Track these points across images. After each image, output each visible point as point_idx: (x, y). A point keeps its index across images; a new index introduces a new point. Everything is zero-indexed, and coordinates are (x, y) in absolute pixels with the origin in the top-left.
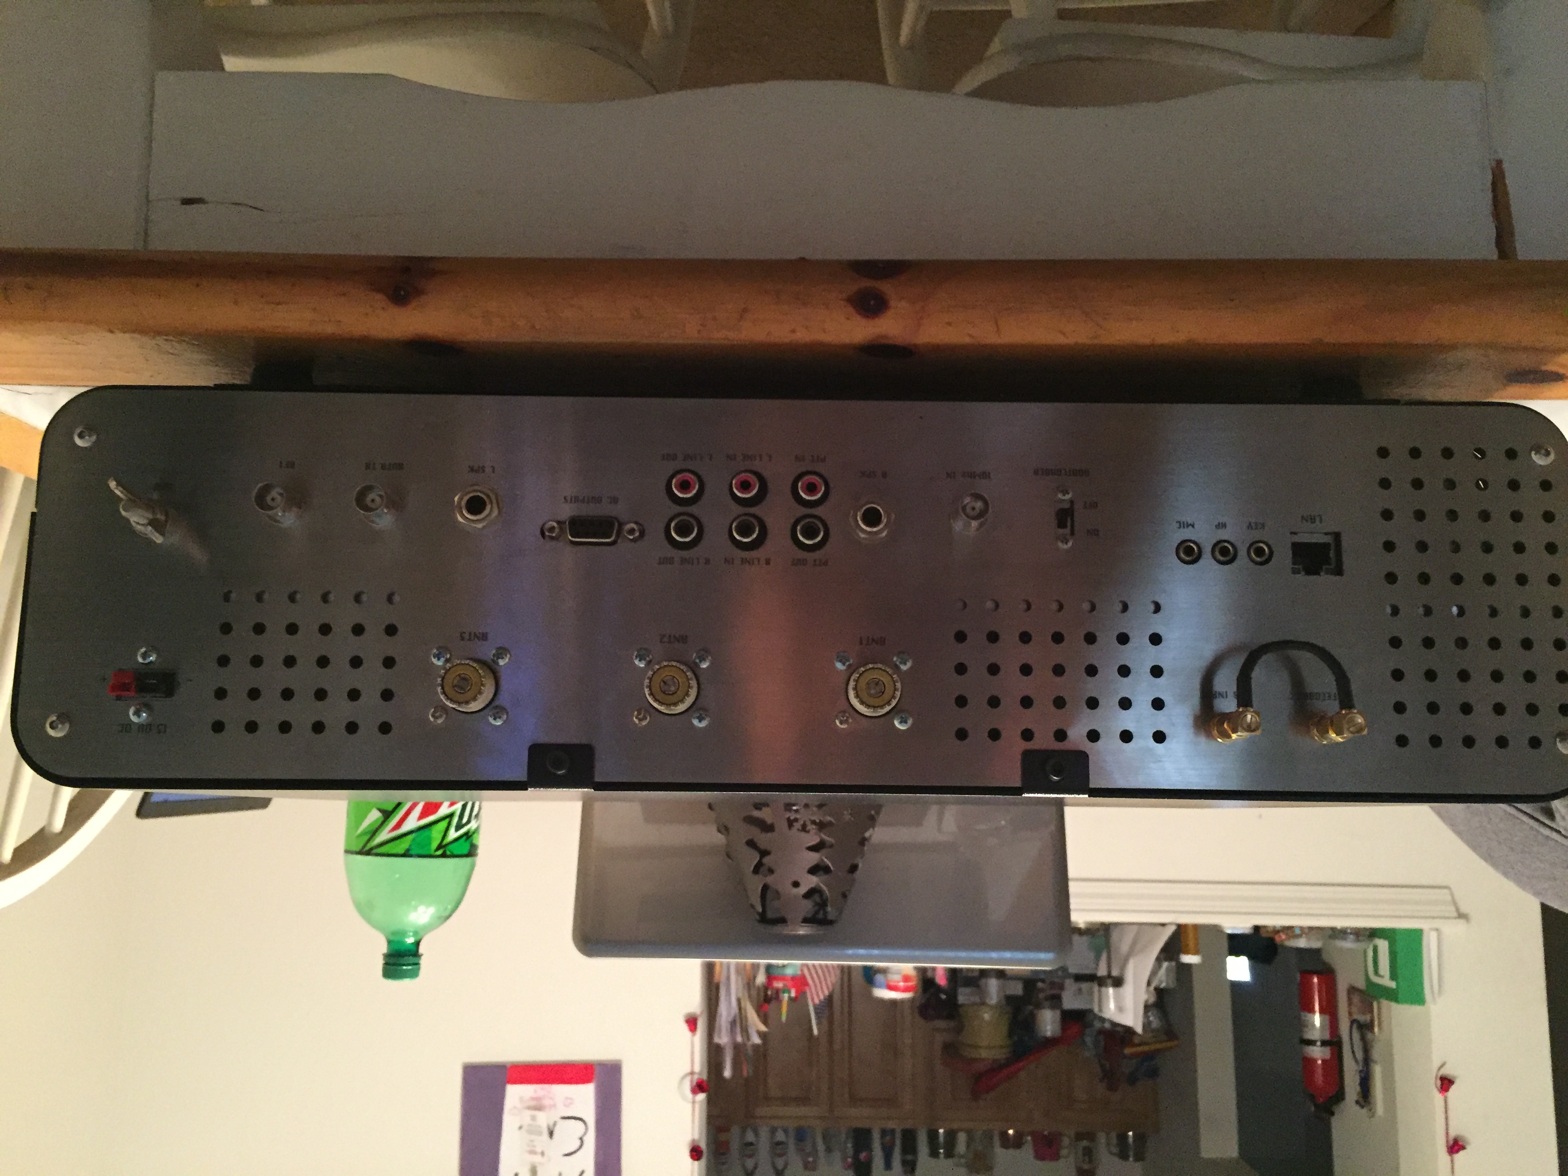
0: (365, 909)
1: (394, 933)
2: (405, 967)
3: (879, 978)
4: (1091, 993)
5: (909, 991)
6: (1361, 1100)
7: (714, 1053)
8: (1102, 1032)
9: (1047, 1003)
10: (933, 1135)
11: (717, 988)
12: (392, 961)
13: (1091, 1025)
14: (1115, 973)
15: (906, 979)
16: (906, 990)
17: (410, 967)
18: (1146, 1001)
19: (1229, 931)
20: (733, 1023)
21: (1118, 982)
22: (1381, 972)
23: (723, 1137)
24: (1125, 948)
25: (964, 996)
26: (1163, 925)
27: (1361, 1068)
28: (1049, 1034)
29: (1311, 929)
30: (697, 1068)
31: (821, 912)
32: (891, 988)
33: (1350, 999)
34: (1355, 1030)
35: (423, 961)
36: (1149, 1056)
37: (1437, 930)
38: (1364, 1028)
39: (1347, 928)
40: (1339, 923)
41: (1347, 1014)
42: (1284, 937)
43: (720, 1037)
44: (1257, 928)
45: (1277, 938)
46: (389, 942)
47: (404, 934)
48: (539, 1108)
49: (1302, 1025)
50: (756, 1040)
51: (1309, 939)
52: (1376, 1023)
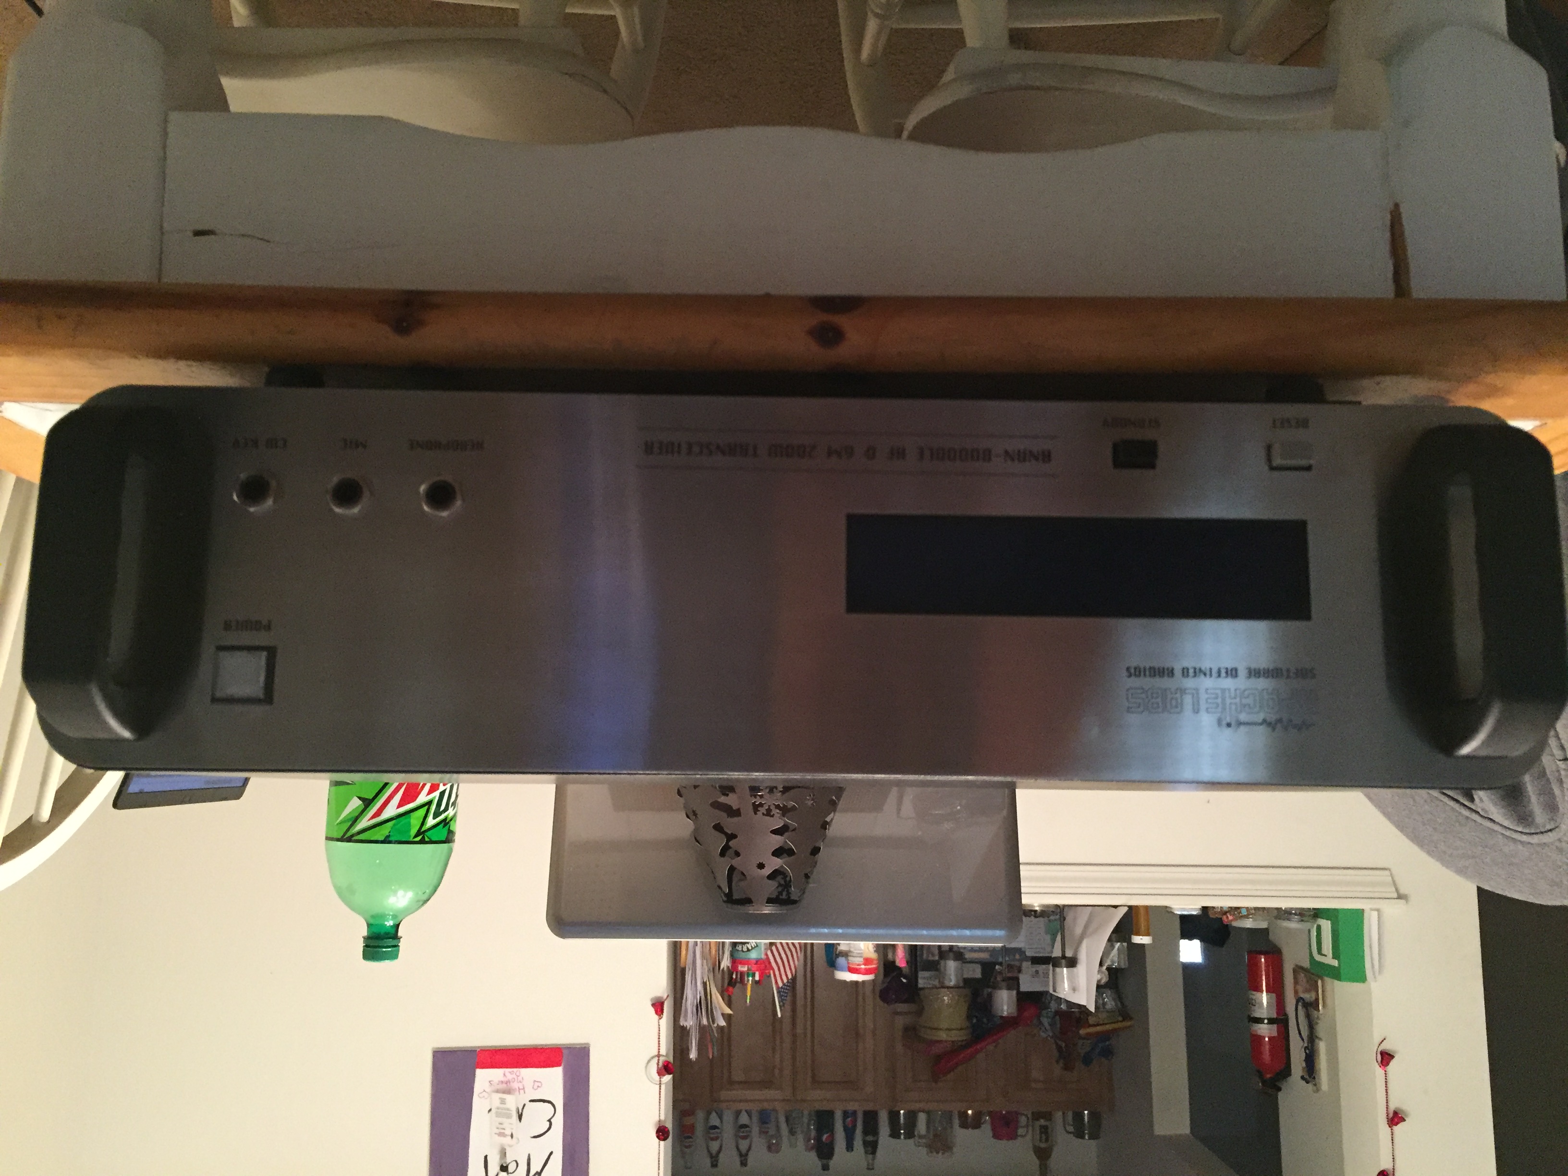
0: (345, 894)
1: (373, 917)
2: (384, 950)
3: (841, 961)
4: (1046, 975)
5: (871, 973)
6: (1307, 1077)
7: (680, 1035)
8: (1058, 1013)
9: (1004, 984)
10: (894, 1116)
11: (683, 971)
12: (373, 943)
13: (1047, 1007)
14: (1069, 954)
15: (867, 961)
16: (867, 972)
17: (390, 949)
18: (1099, 981)
19: (1179, 913)
20: (698, 1007)
21: (1072, 963)
22: (1324, 951)
23: (688, 1121)
24: (1078, 930)
25: (924, 979)
26: (1115, 907)
27: (1306, 1045)
28: (1005, 1014)
29: (1257, 909)
30: (663, 1051)
31: (784, 893)
32: (852, 970)
33: (1295, 978)
34: (1300, 1007)
35: (402, 944)
36: (1105, 1036)
37: (1378, 910)
38: (1310, 1006)
39: (1292, 909)
40: (1284, 904)
41: (1293, 992)
42: (1230, 918)
43: (686, 1020)
44: (1205, 909)
45: (1224, 918)
46: (369, 925)
47: (383, 916)
48: (508, 1092)
49: (1251, 1003)
50: (722, 1023)
51: (1255, 920)
52: (1321, 1001)
